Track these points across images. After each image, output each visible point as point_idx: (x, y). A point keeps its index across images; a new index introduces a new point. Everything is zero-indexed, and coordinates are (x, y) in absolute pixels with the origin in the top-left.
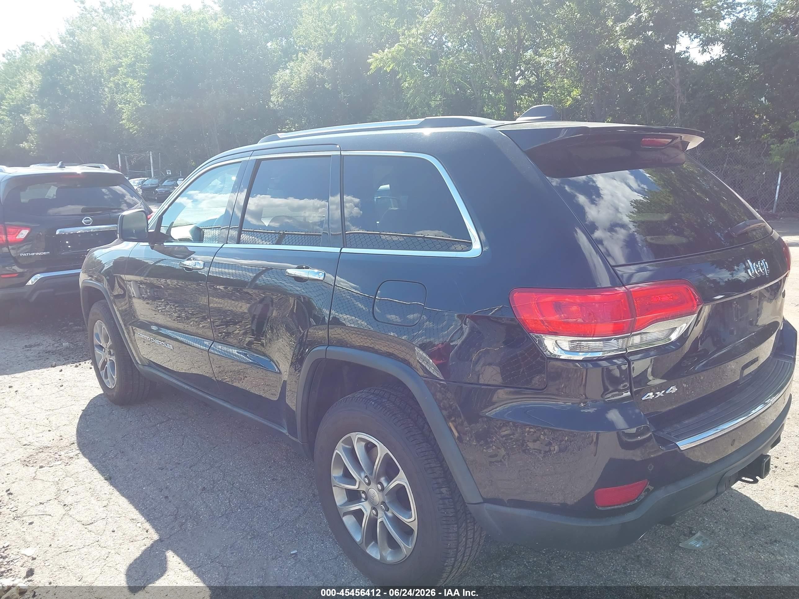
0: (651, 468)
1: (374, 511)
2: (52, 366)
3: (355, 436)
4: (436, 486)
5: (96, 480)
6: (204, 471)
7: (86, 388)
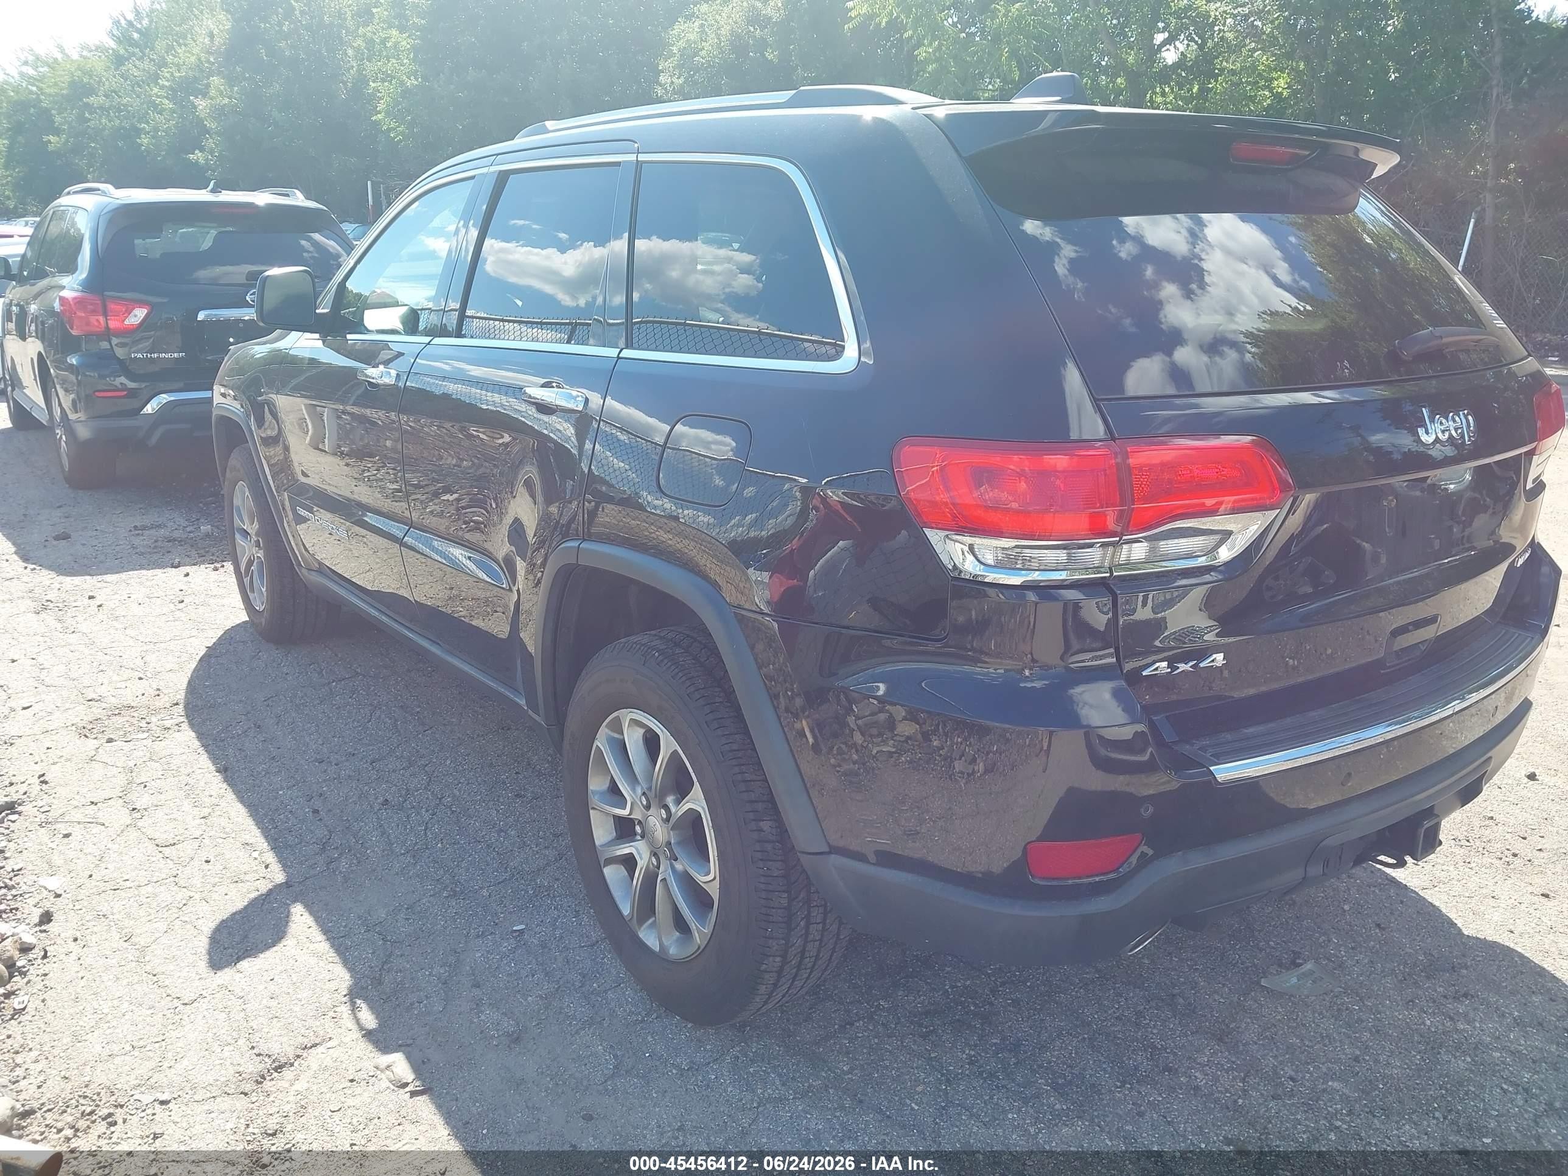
0: (1147, 811)
1: (654, 860)
2: (173, 566)
3: (627, 715)
4: (751, 816)
5: (201, 771)
6: (394, 771)
7: (223, 608)
